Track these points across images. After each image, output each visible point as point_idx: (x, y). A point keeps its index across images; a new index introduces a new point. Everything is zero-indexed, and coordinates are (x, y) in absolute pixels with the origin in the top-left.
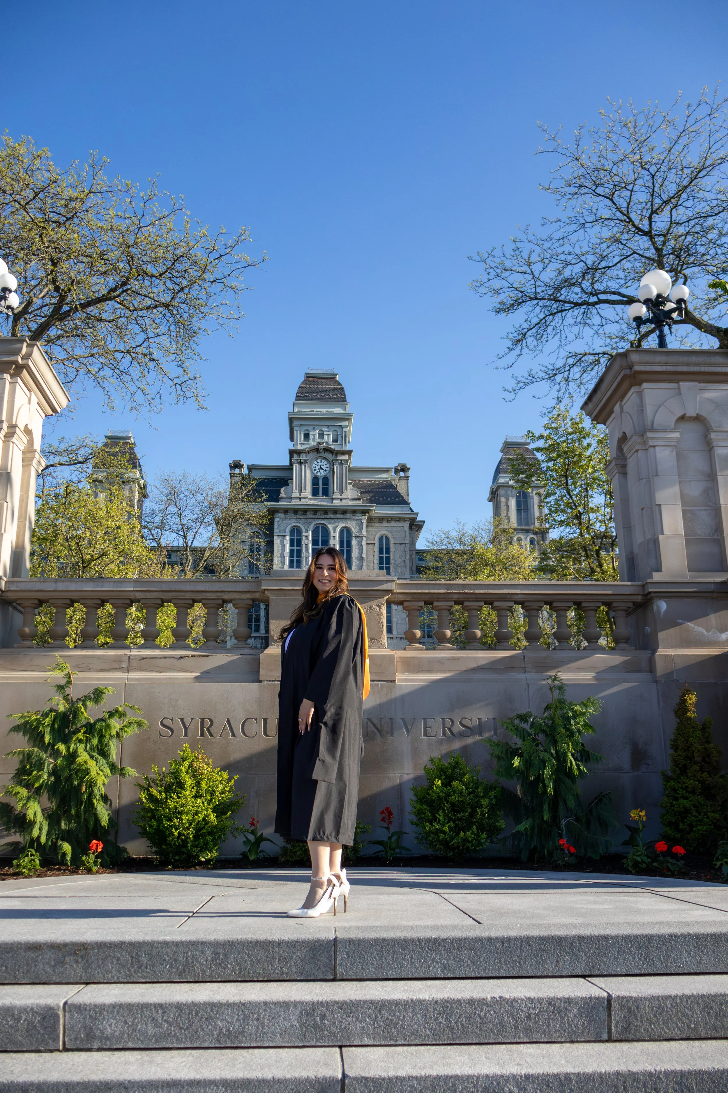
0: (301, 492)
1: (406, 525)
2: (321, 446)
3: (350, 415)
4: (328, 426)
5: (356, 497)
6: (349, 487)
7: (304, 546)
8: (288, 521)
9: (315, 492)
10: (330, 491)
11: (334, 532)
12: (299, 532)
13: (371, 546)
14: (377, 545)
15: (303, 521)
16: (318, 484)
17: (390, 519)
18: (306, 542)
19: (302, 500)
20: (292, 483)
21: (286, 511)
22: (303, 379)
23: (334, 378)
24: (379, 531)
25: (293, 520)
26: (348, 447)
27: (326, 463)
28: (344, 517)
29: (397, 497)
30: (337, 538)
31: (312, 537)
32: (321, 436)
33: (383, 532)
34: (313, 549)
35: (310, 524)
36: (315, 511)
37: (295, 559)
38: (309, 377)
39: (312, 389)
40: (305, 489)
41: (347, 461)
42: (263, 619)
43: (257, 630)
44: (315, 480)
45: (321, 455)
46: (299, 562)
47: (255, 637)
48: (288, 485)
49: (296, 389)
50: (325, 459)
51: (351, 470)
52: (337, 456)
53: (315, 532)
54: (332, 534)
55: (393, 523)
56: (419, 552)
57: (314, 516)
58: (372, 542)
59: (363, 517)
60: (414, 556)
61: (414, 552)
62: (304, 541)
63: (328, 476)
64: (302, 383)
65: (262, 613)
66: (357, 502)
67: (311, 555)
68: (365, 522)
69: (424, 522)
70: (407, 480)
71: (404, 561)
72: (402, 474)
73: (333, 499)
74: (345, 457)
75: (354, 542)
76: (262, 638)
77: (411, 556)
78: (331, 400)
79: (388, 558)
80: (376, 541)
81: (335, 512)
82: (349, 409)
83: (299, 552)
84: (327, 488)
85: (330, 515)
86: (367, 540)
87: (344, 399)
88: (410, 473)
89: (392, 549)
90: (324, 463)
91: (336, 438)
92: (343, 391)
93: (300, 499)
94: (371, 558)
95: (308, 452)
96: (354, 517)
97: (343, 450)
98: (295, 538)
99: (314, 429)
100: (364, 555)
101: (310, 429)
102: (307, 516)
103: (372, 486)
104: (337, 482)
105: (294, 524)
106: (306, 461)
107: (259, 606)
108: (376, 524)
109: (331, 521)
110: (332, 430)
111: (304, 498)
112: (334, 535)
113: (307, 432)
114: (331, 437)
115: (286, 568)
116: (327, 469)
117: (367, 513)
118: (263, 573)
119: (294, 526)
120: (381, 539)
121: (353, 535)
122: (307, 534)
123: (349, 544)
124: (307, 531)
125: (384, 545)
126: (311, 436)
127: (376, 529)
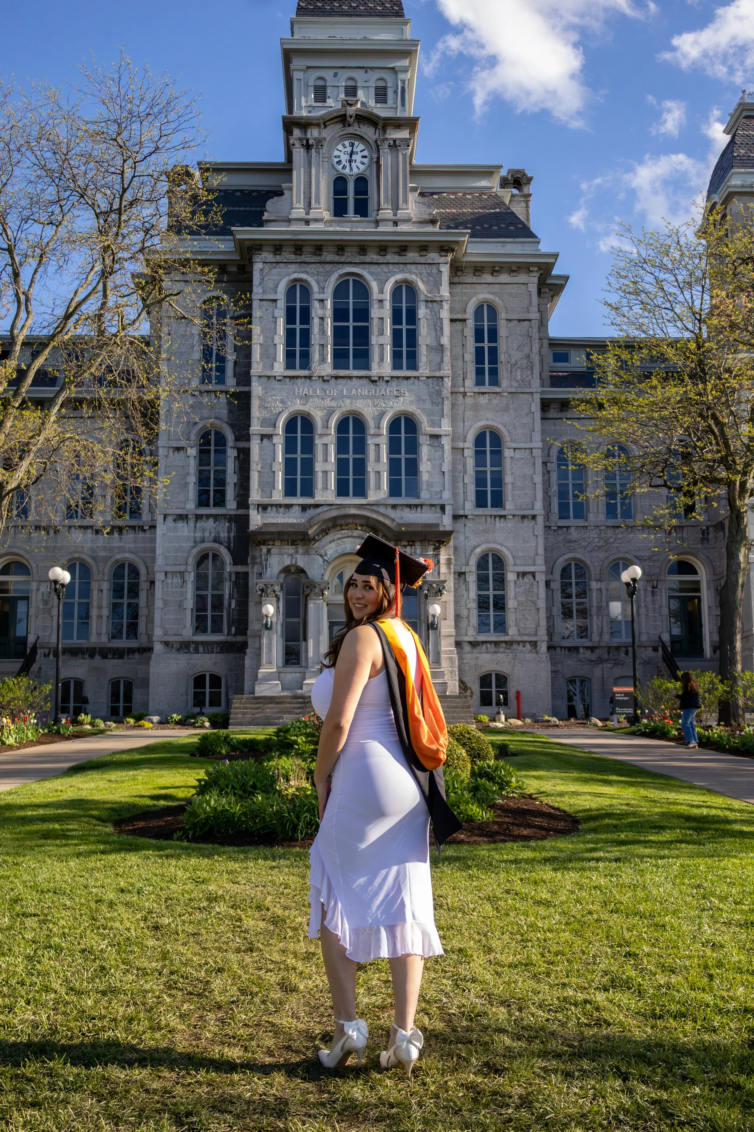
0: (309, 206)
1: (532, 281)
2: (351, 111)
3: (415, 43)
4: (366, 69)
5: (427, 217)
6: (412, 197)
7: (316, 321)
8: (282, 269)
9: (340, 209)
10: (372, 205)
11: (381, 292)
12: (306, 291)
13: (459, 325)
14: (471, 323)
15: (312, 268)
16: (345, 193)
17: (496, 268)
18: (320, 312)
19: (313, 226)
20: (291, 189)
21: (278, 247)
24: (475, 294)
25: (293, 267)
26: (409, 113)
27: (361, 147)
28: (402, 260)
29: (511, 224)
30: (388, 305)
31: (335, 304)
32: (352, 91)
33: (483, 295)
34: (336, 329)
35: (329, 274)
36: (341, 247)
37: (298, 349)
40: (318, 201)
41: (407, 142)
42: (232, 478)
43: (220, 502)
44: (339, 184)
45: (351, 130)
46: (306, 356)
47: (216, 517)
48: (281, 194)
50: (361, 138)
51: (416, 173)
52: (385, 131)
53: (340, 291)
54: (375, 294)
55: (504, 278)
56: (554, 343)
57: (337, 258)
58: (460, 316)
59: (443, 260)
60: (546, 350)
61: (546, 343)
62: (315, 312)
63: (367, 173)
65: (231, 466)
66: (430, 229)
67: (330, 340)
68: (445, 269)
69: (567, 278)
70: (527, 202)
71: (528, 357)
72: (516, 189)
73: (377, 223)
74: (404, 134)
75: (423, 313)
76: (230, 518)
77: (541, 346)
78: (371, 16)
79: (494, 352)
80: (470, 314)
81: (383, 248)
82: (409, 32)
83: (306, 335)
84: (365, 200)
85: (372, 256)
86: (452, 310)
87: (398, 13)
88: (531, 189)
89: (503, 332)
90: (358, 146)
91: (381, 95)
93: (307, 222)
94: (459, 350)
95: (324, 123)
96: (422, 260)
97: (398, 119)
98: (298, 305)
99: (336, 74)
100: (445, 340)
101: (328, 74)
102: (322, 258)
103: (459, 203)
104: (386, 186)
105: (295, 276)
106: (319, 142)
107: (224, 452)
108: (470, 278)
109: (374, 268)
110: (374, 76)
111: (316, 220)
112: (381, 297)
113: (320, 83)
114: (372, 91)
115: (279, 368)
116: (365, 160)
117: (453, 250)
118: (231, 383)
119: (296, 280)
120: (479, 311)
121: (422, 298)
122: (321, 296)
123: (412, 317)
124: (322, 289)
125: (486, 323)
126: (329, 91)
127: (468, 290)
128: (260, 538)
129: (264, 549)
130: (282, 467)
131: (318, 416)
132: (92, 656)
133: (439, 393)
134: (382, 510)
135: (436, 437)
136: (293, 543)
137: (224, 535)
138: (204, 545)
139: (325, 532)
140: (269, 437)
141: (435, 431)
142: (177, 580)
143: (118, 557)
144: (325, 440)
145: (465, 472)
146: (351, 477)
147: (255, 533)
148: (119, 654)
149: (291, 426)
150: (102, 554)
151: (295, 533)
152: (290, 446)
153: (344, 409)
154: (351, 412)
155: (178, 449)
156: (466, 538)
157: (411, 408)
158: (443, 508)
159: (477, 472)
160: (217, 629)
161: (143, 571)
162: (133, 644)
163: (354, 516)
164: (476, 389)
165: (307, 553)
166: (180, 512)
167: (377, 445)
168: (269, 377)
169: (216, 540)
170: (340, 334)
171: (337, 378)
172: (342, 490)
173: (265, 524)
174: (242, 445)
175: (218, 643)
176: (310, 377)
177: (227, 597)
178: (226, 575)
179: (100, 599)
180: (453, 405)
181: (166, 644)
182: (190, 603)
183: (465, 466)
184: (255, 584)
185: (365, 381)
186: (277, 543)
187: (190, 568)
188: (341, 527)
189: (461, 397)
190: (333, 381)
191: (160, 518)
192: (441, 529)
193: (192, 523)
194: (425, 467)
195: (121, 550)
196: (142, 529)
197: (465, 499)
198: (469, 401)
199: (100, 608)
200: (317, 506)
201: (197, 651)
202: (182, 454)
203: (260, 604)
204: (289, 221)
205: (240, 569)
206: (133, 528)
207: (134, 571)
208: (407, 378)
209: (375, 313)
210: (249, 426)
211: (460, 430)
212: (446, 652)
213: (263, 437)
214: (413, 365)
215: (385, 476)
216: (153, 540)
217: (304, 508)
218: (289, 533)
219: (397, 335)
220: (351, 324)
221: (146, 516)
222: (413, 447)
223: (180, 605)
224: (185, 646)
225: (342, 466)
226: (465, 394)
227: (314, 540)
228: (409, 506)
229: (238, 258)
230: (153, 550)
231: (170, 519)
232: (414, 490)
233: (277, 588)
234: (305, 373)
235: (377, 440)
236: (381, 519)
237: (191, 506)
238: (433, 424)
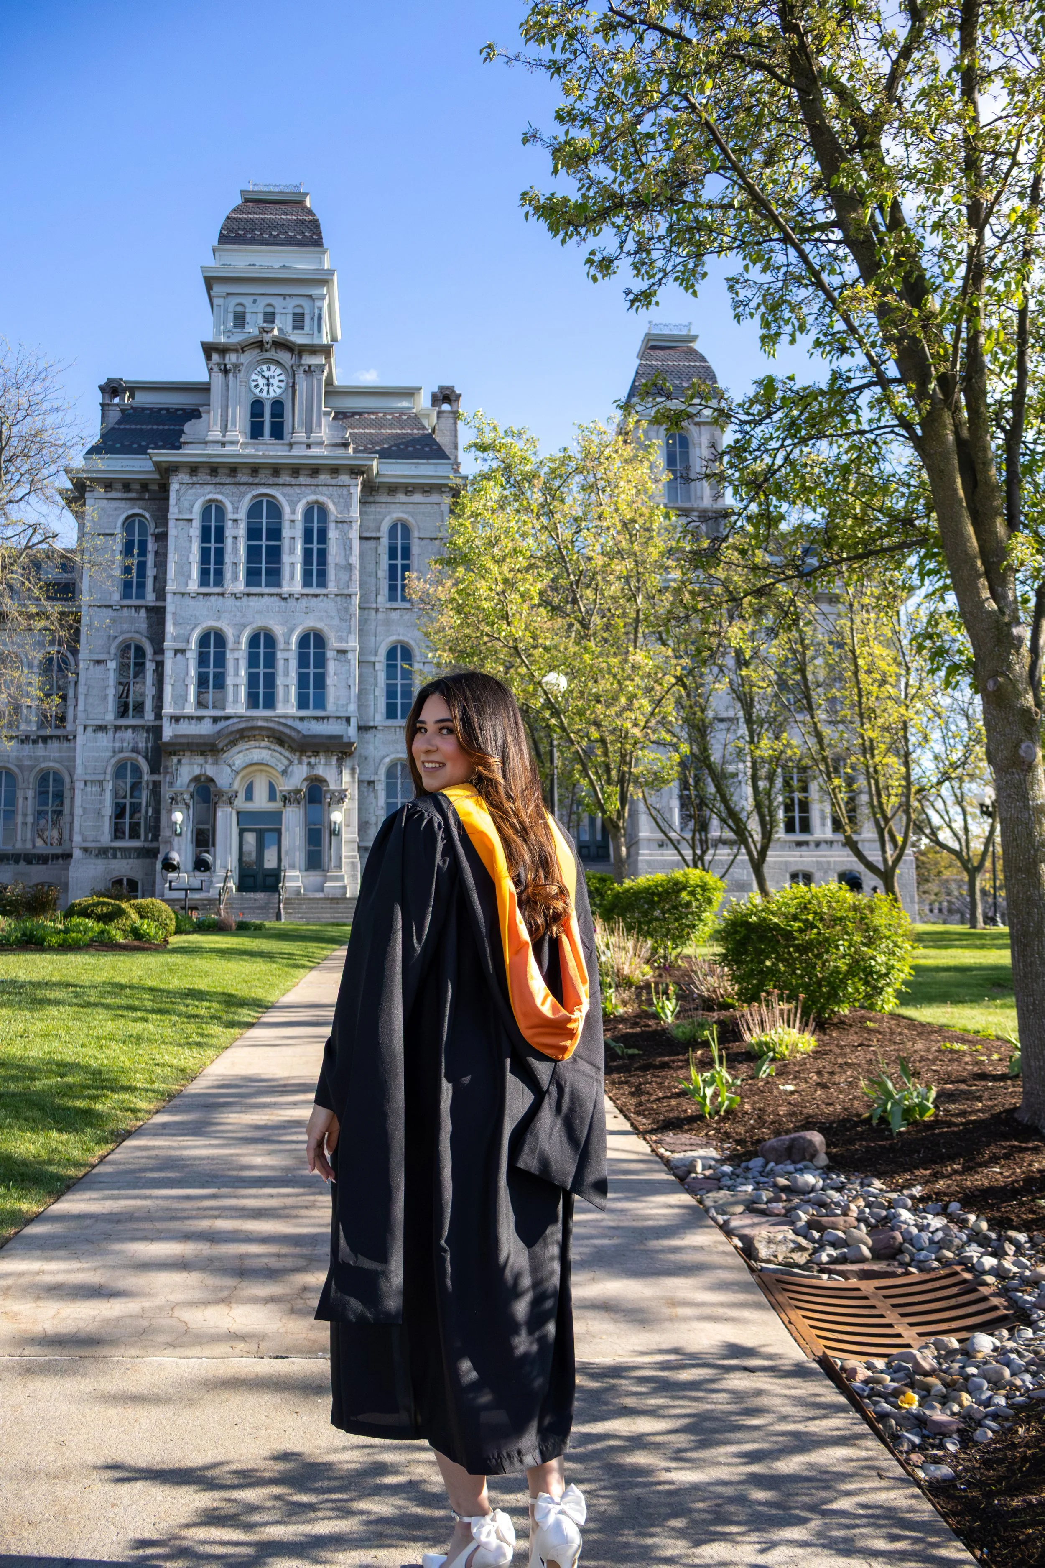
0: (225, 429)
2: (268, 337)
3: (331, 272)
4: (284, 296)
5: (339, 441)
6: (325, 421)
7: (230, 540)
8: (198, 490)
9: (256, 432)
10: (287, 428)
11: (293, 512)
12: (221, 512)
13: (372, 544)
14: (385, 542)
15: (227, 489)
16: (262, 415)
17: (409, 489)
18: (234, 532)
19: (229, 449)
20: (208, 414)
21: (194, 469)
22: (238, 201)
23: (301, 203)
24: (390, 513)
25: (209, 488)
26: (325, 340)
27: (279, 371)
28: (313, 481)
29: (427, 445)
30: (299, 525)
31: (248, 523)
32: (270, 317)
33: (397, 514)
34: (249, 548)
35: (243, 495)
36: (255, 469)
37: (212, 567)
38: (252, 201)
39: (252, 221)
40: (234, 424)
41: (321, 368)
42: (150, 691)
43: (139, 713)
44: (257, 407)
45: (268, 355)
46: (219, 573)
47: (134, 728)
48: (200, 417)
49: (222, 220)
50: (278, 363)
52: (300, 357)
53: (254, 511)
54: (288, 516)
55: (418, 497)
57: (251, 480)
58: (374, 535)
59: (353, 482)
62: (229, 532)
63: (284, 397)
64: (236, 210)
65: (149, 678)
66: (340, 452)
67: (243, 559)
68: (356, 490)
70: (456, 418)
72: (446, 407)
73: (291, 445)
74: (319, 360)
75: (333, 534)
76: (148, 729)
78: (291, 244)
79: (406, 569)
80: (383, 532)
81: (296, 470)
82: (326, 262)
83: (220, 553)
84: (281, 424)
85: (285, 478)
86: (362, 529)
87: (317, 242)
88: (461, 406)
89: (415, 550)
90: (275, 371)
91: (298, 321)
92: (318, 226)
93: (223, 444)
94: (371, 567)
95: (242, 348)
96: (334, 482)
97: (313, 346)
98: (213, 524)
99: (255, 301)
100: (355, 560)
101: (247, 301)
102: (237, 480)
103: (379, 424)
104: (300, 410)
105: (210, 496)
106: (237, 367)
107: (143, 664)
108: (384, 498)
109: (287, 490)
110: (291, 303)
111: (232, 443)
112: (292, 517)
113: (240, 309)
114: (290, 318)
115: (193, 586)
116: (282, 384)
117: (362, 473)
118: (150, 598)
119: (211, 500)
120: (393, 529)
121: (332, 518)
122: (235, 517)
123: (323, 537)
124: (236, 510)
125: (399, 541)
126: (248, 317)
127: (382, 509)
128: (171, 749)
129: (175, 759)
130: (194, 681)
131: (230, 633)
132: (17, 862)
133: (347, 610)
134: (289, 722)
135: (343, 652)
136: (203, 753)
137: (142, 745)
138: (122, 755)
139: (234, 743)
140: (183, 651)
141: (342, 646)
142: (96, 789)
143: (43, 765)
144: (236, 655)
145: (376, 685)
146: (261, 690)
147: (167, 744)
148: (43, 859)
149: (204, 641)
150: (27, 763)
151: (205, 744)
152: (202, 660)
153: (255, 625)
154: (261, 628)
155: (99, 662)
156: (376, 748)
157: (319, 625)
158: (348, 720)
159: (388, 685)
160: (134, 835)
161: (67, 780)
162: (59, 851)
163: (261, 728)
164: (388, 605)
165: (216, 763)
166: (99, 723)
167: (287, 660)
168: (183, 594)
169: (135, 750)
170: (253, 553)
171: (248, 595)
172: (253, 701)
173: (176, 736)
174: (159, 658)
175: (135, 849)
176: (223, 594)
177: (144, 804)
178: (144, 784)
179: (25, 807)
180: (363, 622)
181: (85, 850)
182: (108, 810)
183: (376, 678)
184: (167, 793)
185: (276, 598)
186: (187, 753)
187: (108, 777)
188: (249, 738)
189: (373, 612)
190: (245, 598)
191: (80, 729)
192: (345, 740)
193: (111, 733)
194: (331, 681)
195: (46, 759)
196: (66, 738)
197: (375, 711)
198: (381, 616)
199: (25, 815)
200: (227, 718)
201: (115, 857)
202: (102, 667)
203: (170, 812)
204: (206, 443)
205: (156, 777)
206: (58, 737)
207: (58, 780)
208: (316, 596)
209: (286, 533)
210: (163, 640)
211: (372, 645)
212: (347, 857)
213: (177, 652)
214: (322, 583)
215: (293, 690)
216: (75, 749)
217: (215, 720)
218: (198, 745)
219: (307, 553)
220: (264, 543)
221: (69, 726)
222: (321, 661)
223: (99, 814)
224: (103, 852)
225: (253, 680)
226: (377, 610)
227: (223, 751)
228: (316, 718)
229: (157, 477)
230: (74, 759)
231: (90, 729)
232: (321, 703)
233: (186, 796)
234: (218, 590)
235: (286, 655)
236: (287, 731)
237: (110, 717)
238: (340, 639)
